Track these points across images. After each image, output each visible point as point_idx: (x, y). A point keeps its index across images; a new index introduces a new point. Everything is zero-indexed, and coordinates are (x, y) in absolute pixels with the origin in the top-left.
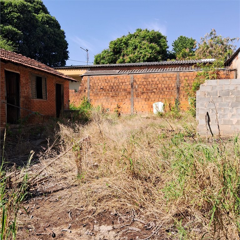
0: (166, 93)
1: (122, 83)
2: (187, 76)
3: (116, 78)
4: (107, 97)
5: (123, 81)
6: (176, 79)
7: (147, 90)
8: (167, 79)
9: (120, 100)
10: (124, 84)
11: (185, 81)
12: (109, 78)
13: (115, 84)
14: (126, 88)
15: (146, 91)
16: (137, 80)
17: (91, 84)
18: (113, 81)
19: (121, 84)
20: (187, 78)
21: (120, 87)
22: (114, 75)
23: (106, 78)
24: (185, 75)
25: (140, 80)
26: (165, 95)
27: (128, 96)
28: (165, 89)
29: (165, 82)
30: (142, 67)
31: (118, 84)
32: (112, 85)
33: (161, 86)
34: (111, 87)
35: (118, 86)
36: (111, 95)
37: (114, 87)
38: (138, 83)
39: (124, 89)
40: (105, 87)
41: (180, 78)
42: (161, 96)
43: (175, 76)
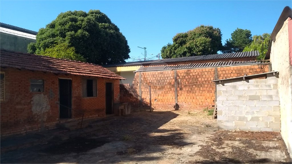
0: (206, 86)
1: (168, 77)
2: (224, 70)
3: (162, 73)
4: (155, 90)
5: (168, 75)
6: (214, 73)
7: (189, 83)
8: (206, 73)
9: (166, 92)
10: (169, 78)
11: (222, 75)
12: (156, 73)
13: (162, 79)
14: (171, 81)
15: (188, 85)
16: (179, 75)
17: (142, 79)
18: (160, 76)
19: (166, 78)
20: (224, 72)
21: (166, 81)
22: (161, 71)
23: (154, 74)
24: (222, 69)
25: (182, 75)
26: (205, 88)
27: (173, 89)
28: (204, 82)
29: (204, 76)
30: (186, 63)
31: (164, 78)
32: (159, 79)
33: (201, 80)
34: (158, 81)
35: (164, 80)
36: (158, 87)
37: (160, 81)
38: (181, 77)
39: (169, 83)
40: (153, 81)
41: (218, 72)
42: (201, 88)
43: (213, 70)
